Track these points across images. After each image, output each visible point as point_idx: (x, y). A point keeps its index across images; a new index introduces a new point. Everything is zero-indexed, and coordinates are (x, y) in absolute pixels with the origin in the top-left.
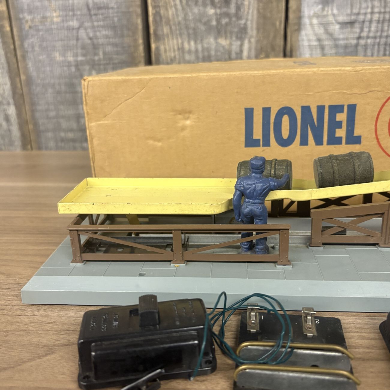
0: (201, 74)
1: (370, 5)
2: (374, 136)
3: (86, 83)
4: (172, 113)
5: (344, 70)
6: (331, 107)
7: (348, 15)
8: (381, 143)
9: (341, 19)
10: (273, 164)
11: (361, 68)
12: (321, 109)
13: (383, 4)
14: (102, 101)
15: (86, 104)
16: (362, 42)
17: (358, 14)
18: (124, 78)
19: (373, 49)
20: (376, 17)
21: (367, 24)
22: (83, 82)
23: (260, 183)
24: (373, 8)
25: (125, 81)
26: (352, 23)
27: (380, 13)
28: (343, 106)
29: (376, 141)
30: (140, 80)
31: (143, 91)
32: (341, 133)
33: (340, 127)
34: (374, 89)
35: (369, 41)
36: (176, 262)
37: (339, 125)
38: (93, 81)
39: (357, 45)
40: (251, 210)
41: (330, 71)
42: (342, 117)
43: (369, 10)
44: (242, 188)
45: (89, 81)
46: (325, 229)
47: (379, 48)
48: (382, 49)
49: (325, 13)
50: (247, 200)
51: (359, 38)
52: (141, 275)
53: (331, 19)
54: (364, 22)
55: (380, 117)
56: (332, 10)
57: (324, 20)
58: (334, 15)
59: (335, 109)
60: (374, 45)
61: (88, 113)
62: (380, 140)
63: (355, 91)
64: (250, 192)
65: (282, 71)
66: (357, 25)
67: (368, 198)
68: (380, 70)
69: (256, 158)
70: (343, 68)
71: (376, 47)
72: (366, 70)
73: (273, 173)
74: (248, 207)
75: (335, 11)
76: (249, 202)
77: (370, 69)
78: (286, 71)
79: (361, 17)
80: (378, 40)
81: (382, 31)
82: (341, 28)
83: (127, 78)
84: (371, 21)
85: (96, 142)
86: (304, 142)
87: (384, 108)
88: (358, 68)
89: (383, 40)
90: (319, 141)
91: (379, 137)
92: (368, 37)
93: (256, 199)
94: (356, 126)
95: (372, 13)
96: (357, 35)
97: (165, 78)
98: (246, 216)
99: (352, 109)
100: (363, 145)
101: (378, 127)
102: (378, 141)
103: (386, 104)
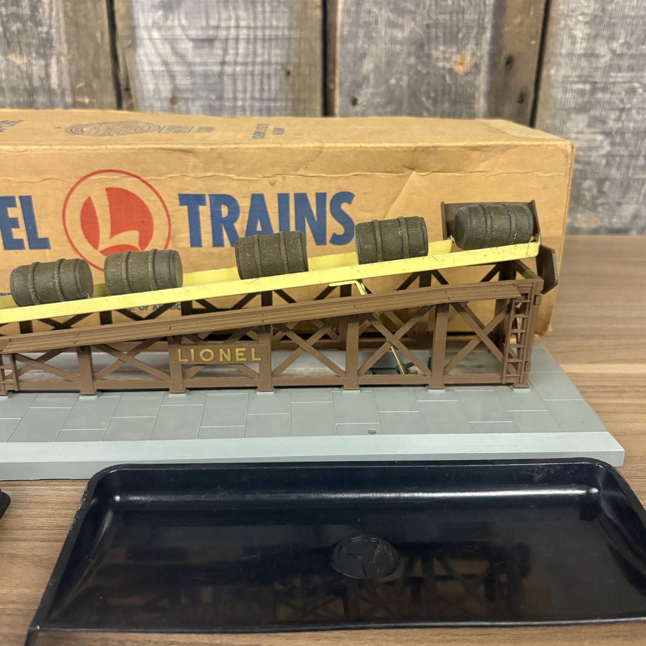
1: (233, 16)
2: (65, 237)
7: (203, 28)
8: (77, 247)
9: (193, 33)
13: (252, 16)
16: (228, 69)
17: (218, 28)
19: (244, 81)
20: (243, 33)
21: (231, 43)
24: (237, 19)
26: (210, 41)
27: (248, 28)
28: (13, 198)
29: (69, 245)
32: (19, 233)
33: (17, 226)
34: (49, 176)
35: (238, 68)
37: (14, 223)
39: (221, 74)
42: (15, 212)
43: (233, 23)
47: (253, 79)
48: (257, 82)
49: (169, 23)
51: (223, 63)
53: (179, 32)
54: (227, 40)
55: (67, 213)
56: (179, 20)
57: (168, 34)
58: (183, 28)
59: (4, 202)
60: (245, 75)
62: (75, 244)
63: (24, 178)
66: (218, 44)
68: (51, 152)
71: (249, 78)
72: (32, 150)
75: (184, 22)
79: (223, 33)
80: (250, 69)
81: (255, 54)
82: (195, 48)
84: (237, 40)
87: (70, 201)
89: (258, 68)
91: (73, 240)
92: (236, 63)
94: (38, 225)
95: (237, 27)
96: (219, 59)
99: (26, 202)
100: (55, 251)
101: (68, 226)
102: (73, 246)
103: (71, 196)
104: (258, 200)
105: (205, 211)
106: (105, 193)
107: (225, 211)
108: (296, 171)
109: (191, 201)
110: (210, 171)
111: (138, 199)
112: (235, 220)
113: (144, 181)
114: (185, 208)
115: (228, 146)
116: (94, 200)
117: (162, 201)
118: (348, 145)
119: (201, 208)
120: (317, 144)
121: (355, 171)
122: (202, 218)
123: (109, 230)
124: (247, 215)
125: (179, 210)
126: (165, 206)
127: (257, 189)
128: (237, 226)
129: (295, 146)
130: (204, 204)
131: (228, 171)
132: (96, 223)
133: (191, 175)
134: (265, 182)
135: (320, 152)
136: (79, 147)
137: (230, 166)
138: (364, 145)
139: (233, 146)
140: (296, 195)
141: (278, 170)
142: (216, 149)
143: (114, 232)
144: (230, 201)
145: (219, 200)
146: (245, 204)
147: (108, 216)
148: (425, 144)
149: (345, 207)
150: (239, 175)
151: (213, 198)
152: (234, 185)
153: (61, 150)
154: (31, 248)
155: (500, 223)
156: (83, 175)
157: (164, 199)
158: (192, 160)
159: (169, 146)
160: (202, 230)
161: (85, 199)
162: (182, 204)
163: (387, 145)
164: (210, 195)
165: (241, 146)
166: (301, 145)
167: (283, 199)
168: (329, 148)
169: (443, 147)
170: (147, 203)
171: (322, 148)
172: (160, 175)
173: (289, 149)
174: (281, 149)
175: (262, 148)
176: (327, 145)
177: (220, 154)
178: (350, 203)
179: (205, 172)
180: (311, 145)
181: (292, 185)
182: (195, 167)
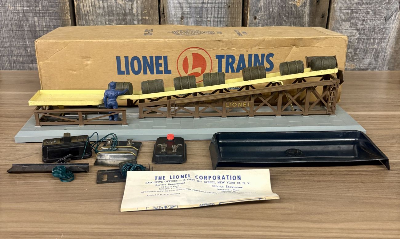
0: (94, 40)
2: (177, 70)
3: (37, 43)
4: (80, 58)
5: (160, 41)
6: (156, 57)
10: (123, 84)
11: (167, 40)
12: (151, 58)
14: (45, 52)
15: (37, 53)
16: (205, 5)
18: (56, 41)
22: (35, 42)
23: (114, 92)
25: (57, 42)
28: (161, 57)
29: (178, 72)
30: (64, 42)
31: (66, 47)
32: (162, 69)
34: (174, 49)
36: (80, 125)
37: (161, 65)
38: (41, 42)
39: (202, 7)
40: (111, 103)
41: (154, 41)
42: (161, 61)
44: (107, 94)
45: (38, 42)
46: (144, 111)
50: (109, 99)
51: (203, 3)
52: (65, 130)
55: (178, 62)
59: (158, 58)
60: (212, 7)
61: (38, 57)
62: (180, 72)
63: (166, 50)
64: (110, 96)
65: (132, 40)
67: (169, 97)
68: (176, 41)
69: (112, 82)
70: (159, 40)
71: (213, 9)
72: (170, 41)
73: (122, 88)
74: (110, 102)
76: (110, 100)
77: (171, 40)
78: (134, 40)
83: (58, 41)
85: (42, 71)
86: (145, 73)
87: (180, 58)
88: (166, 40)
89: (217, 5)
90: (152, 73)
91: (179, 71)
92: (208, 3)
93: (112, 99)
94: (168, 66)
97: (76, 42)
98: (109, 105)
99: (166, 58)
100: (173, 75)
101: (178, 66)
102: (179, 73)
103: (181, 56)
104: (242, 57)
105: (224, 61)
106: (192, 55)
107: (230, 60)
108: (255, 47)
109: (220, 57)
110: (227, 47)
111: (202, 57)
112: (234, 63)
113: (205, 51)
114: (218, 59)
115: (234, 39)
116: (188, 57)
117: (210, 57)
118: (273, 38)
119: (223, 60)
120: (263, 38)
121: (276, 46)
122: (223, 63)
123: (192, 68)
124: (238, 62)
125: (215, 60)
126: (211, 59)
127: (242, 53)
128: (234, 65)
129: (256, 38)
130: (224, 58)
131: (233, 47)
132: (188, 65)
133: (221, 49)
134: (245, 50)
135: (264, 40)
136: (185, 40)
137: (234, 45)
138: (278, 38)
139: (235, 39)
140: (255, 55)
141: (249, 46)
142: (230, 40)
143: (193, 68)
144: (232, 57)
145: (229, 57)
146: (237, 58)
147: (192, 63)
148: (299, 37)
149: (271, 58)
150: (236, 48)
151: (227, 56)
152: (234, 51)
153: (179, 40)
154: (165, 73)
155: (326, 62)
156: (186, 49)
157: (211, 57)
158: (221, 44)
159: (215, 39)
160: (222, 67)
161: (185, 57)
162: (216, 58)
163: (286, 38)
164: (226, 55)
165: (238, 39)
166: (258, 38)
167: (250, 56)
168: (267, 39)
169: (304, 38)
170: (205, 58)
171: (265, 39)
172: (211, 49)
173: (254, 39)
174: (251, 39)
175: (245, 39)
176: (266, 38)
177: (231, 41)
178: (272, 57)
179: (225, 47)
180: (261, 38)
181: (253, 52)
182: (222, 46)
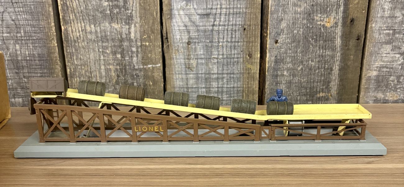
1: (219, 3)
7: (204, 9)
9: (199, 12)
13: (228, 3)
16: (216, 28)
17: (212, 9)
19: (223, 33)
20: (224, 11)
21: (218, 16)
24: (221, 5)
26: (208, 15)
27: (226, 8)
35: (220, 27)
39: (212, 30)
43: (219, 6)
47: (227, 32)
48: (230, 34)
49: (188, 7)
51: (213, 25)
53: (193, 11)
54: (216, 14)
56: (193, 5)
57: (188, 12)
58: (195, 9)
60: (224, 30)
66: (211, 16)
71: (226, 31)
75: (195, 6)
79: (214, 11)
80: (226, 27)
81: (229, 21)
82: (200, 18)
84: (220, 14)
89: (230, 28)
92: (219, 25)
95: (221, 8)
96: (212, 24)
